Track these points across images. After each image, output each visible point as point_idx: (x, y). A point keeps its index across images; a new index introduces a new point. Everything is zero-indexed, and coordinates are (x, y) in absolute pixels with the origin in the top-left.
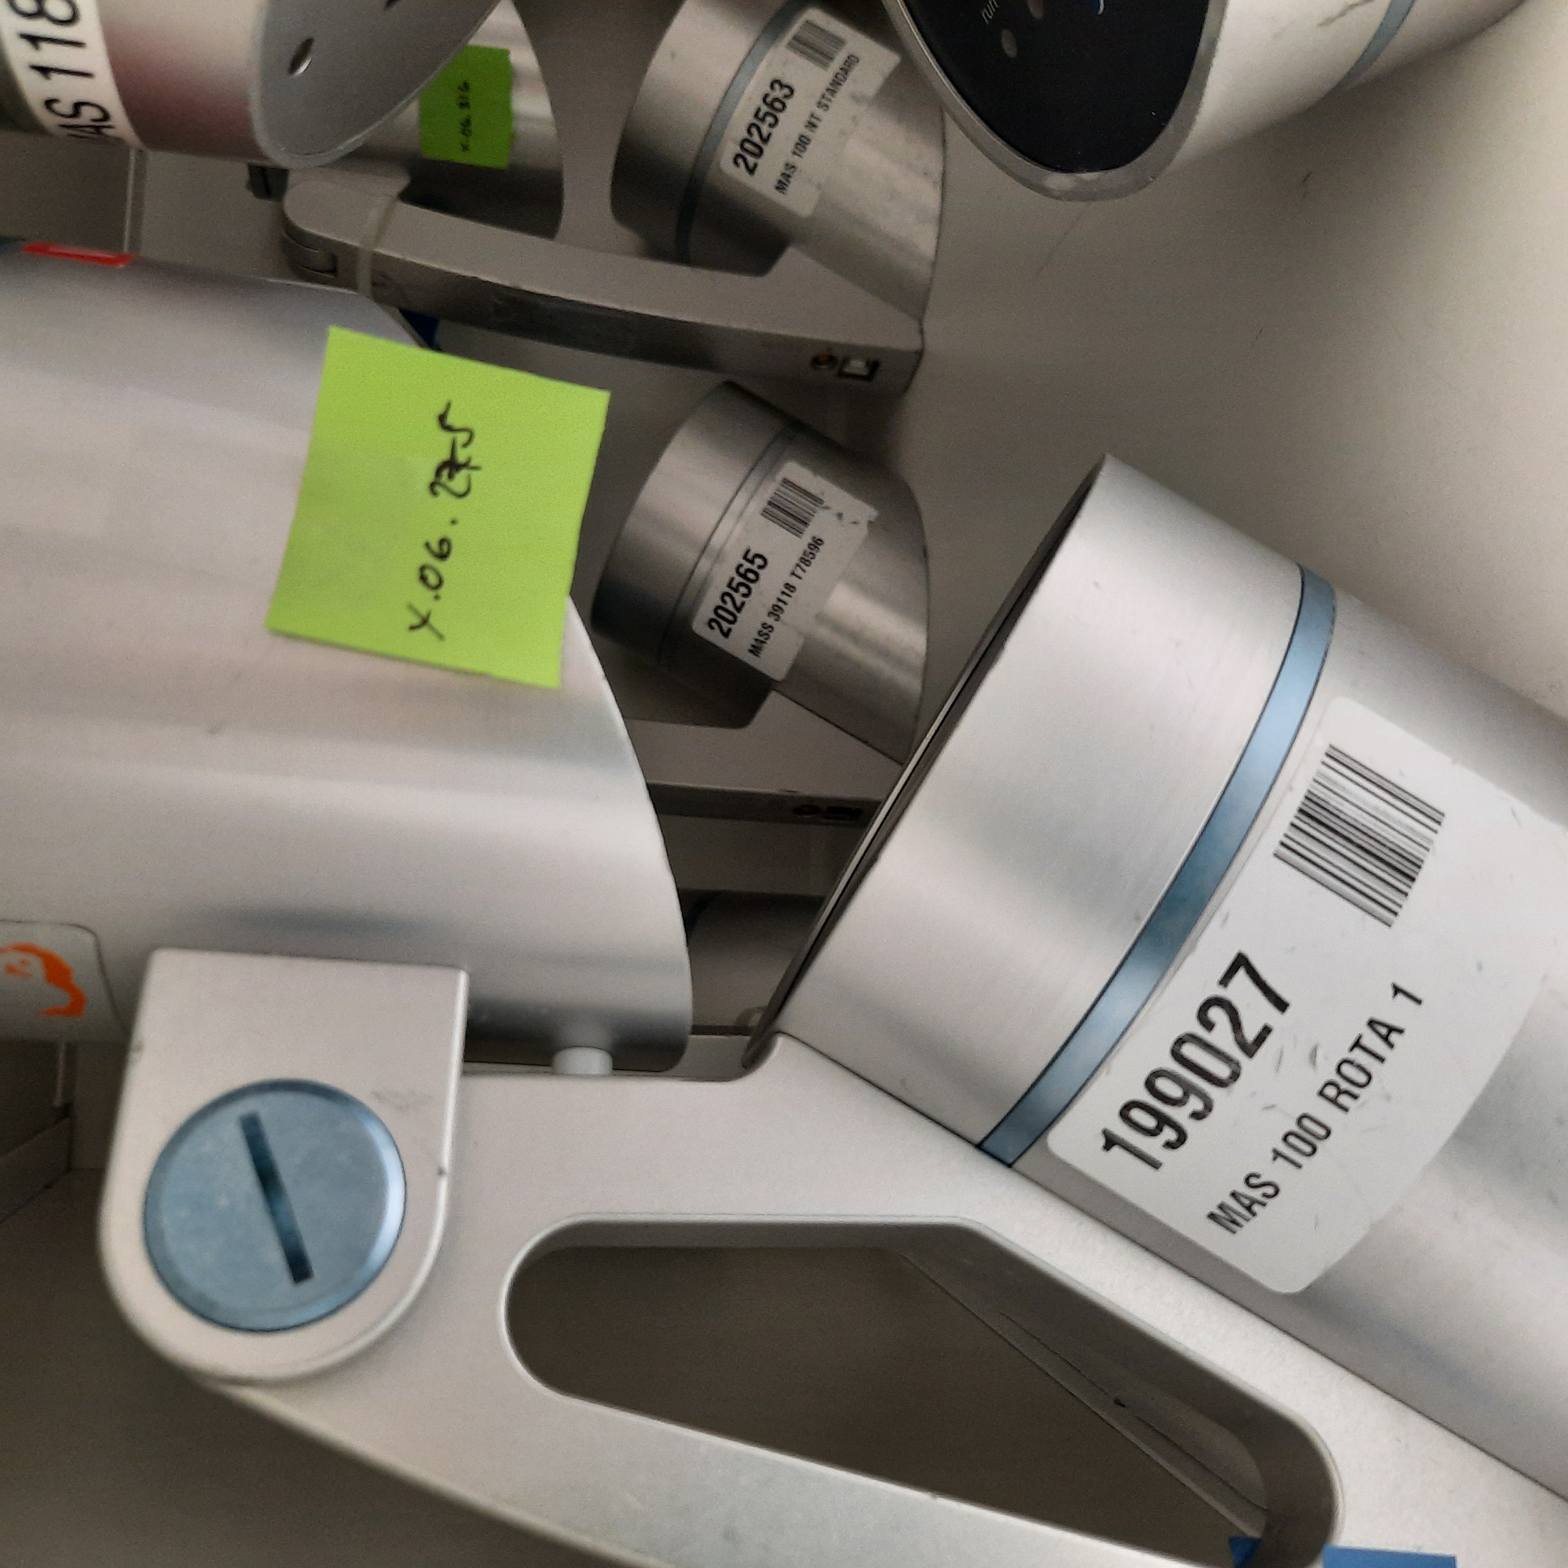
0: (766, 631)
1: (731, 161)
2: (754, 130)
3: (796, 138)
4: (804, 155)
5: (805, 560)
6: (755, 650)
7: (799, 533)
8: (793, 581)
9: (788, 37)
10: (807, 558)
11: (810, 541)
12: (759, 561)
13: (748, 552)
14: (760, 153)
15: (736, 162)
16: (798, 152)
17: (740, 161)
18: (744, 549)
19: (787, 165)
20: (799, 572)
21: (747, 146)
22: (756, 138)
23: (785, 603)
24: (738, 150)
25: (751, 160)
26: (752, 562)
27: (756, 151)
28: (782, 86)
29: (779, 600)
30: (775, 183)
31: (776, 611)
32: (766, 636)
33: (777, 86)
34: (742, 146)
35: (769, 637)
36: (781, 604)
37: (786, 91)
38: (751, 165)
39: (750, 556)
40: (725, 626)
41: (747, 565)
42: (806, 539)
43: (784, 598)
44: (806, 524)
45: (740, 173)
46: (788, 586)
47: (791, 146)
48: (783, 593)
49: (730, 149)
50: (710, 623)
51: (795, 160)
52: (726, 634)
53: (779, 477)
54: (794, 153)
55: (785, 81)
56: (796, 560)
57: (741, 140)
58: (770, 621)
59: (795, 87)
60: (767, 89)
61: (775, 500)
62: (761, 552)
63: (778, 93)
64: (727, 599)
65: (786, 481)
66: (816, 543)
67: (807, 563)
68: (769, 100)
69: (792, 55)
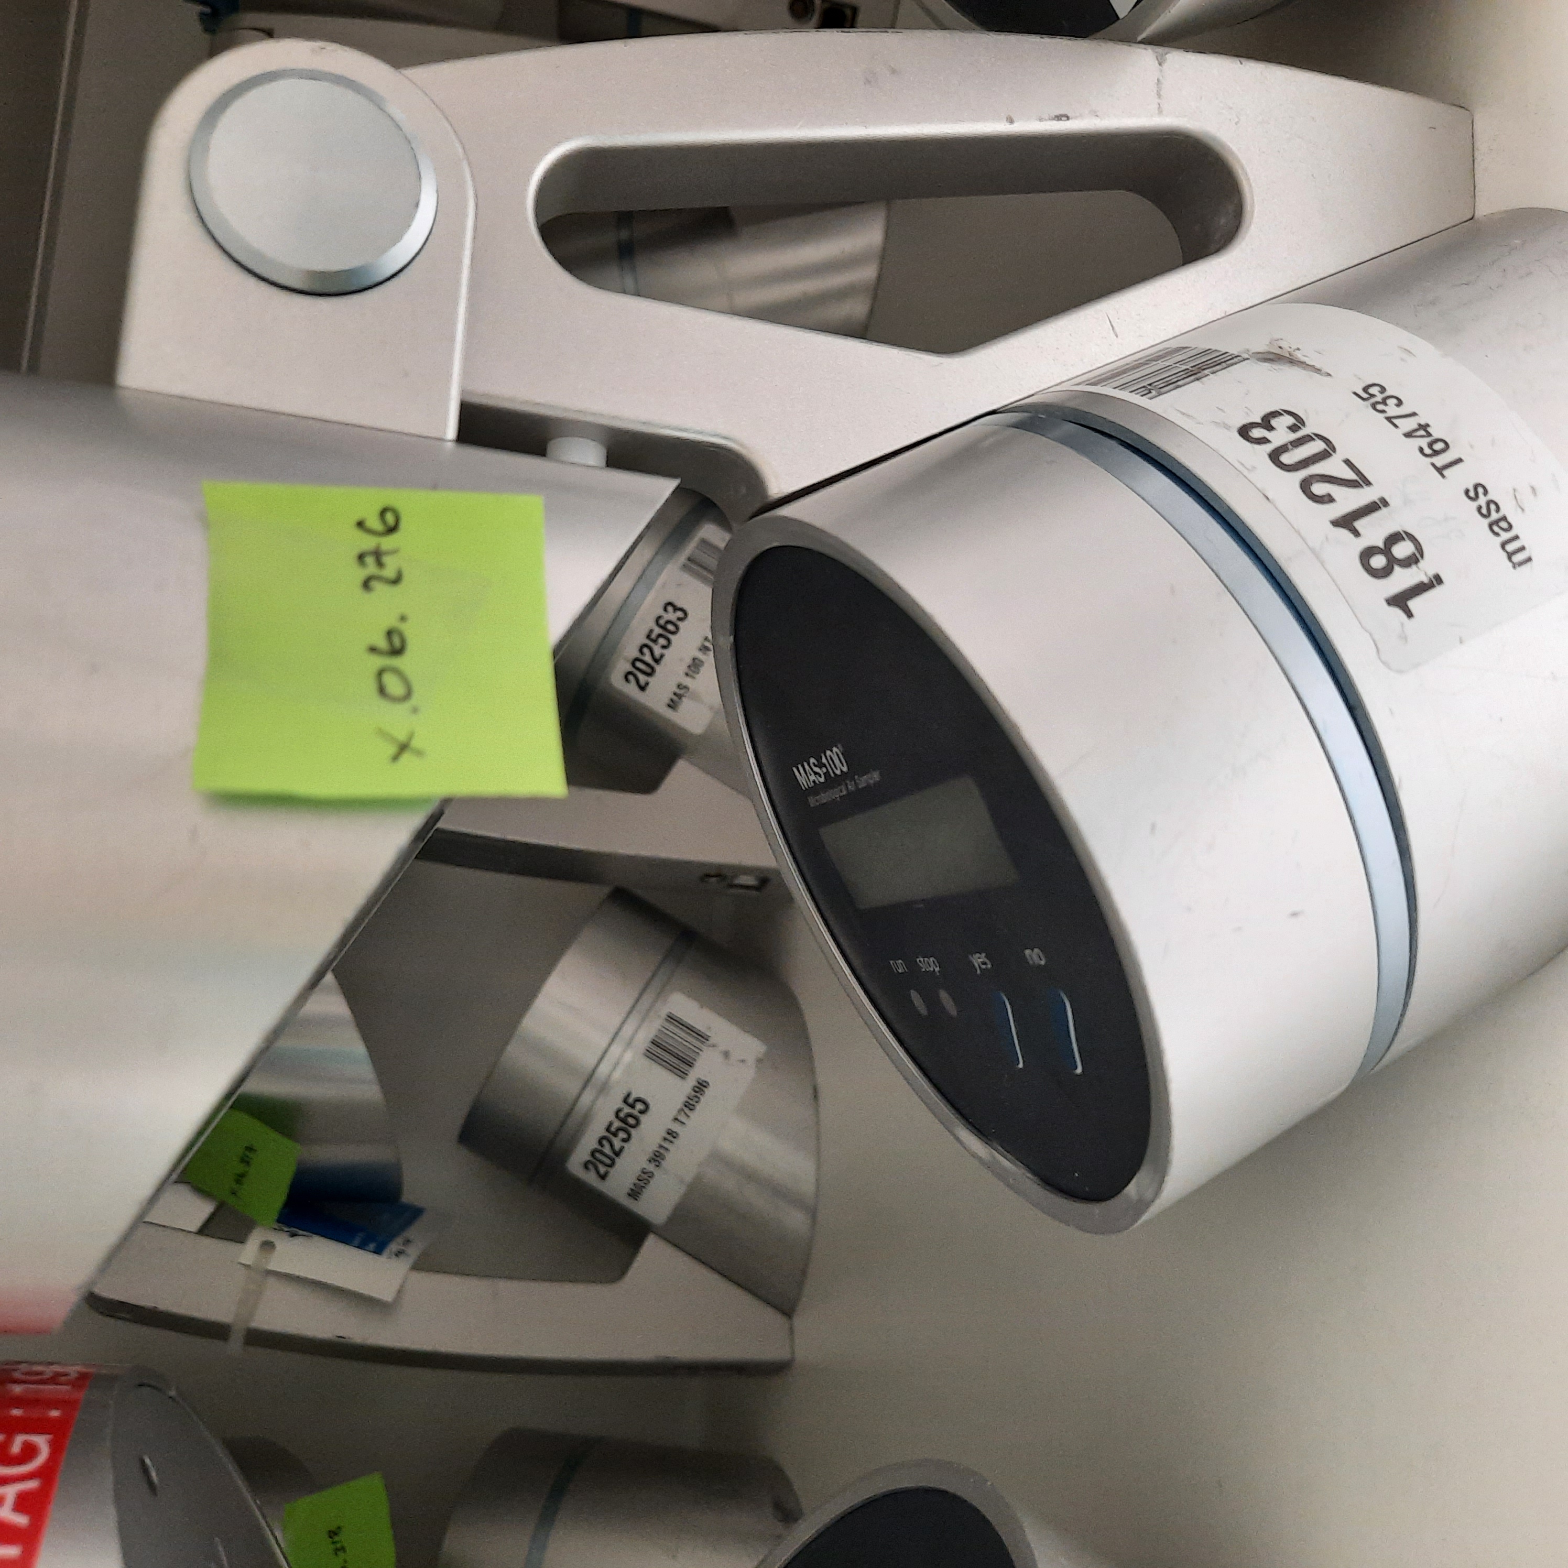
0: (644, 1179)
1: (622, 674)
2: (646, 650)
3: (688, 661)
4: (697, 676)
5: (689, 1106)
6: (634, 1194)
7: (683, 1075)
8: (676, 1127)
9: (682, 558)
10: (691, 1102)
11: (695, 1083)
12: (639, 1106)
13: (629, 1095)
14: (651, 673)
15: (627, 680)
16: (690, 673)
17: (631, 677)
18: (625, 1092)
19: (679, 686)
20: (682, 1118)
21: (639, 664)
22: (648, 658)
23: (667, 1149)
24: (629, 668)
25: (642, 678)
26: (633, 1106)
27: (648, 670)
28: (676, 609)
29: (661, 1146)
30: (667, 701)
31: (657, 1158)
32: (645, 1181)
33: (670, 609)
34: (633, 665)
35: (649, 1182)
36: (662, 1151)
37: (680, 614)
38: (642, 682)
39: (631, 1100)
40: (602, 1169)
41: (627, 1110)
42: (691, 1082)
43: (666, 1145)
44: (690, 1065)
45: (631, 690)
46: (670, 1132)
47: (683, 668)
48: (665, 1139)
49: (623, 666)
50: (586, 1166)
51: (687, 681)
52: (603, 1177)
53: (664, 1013)
54: (687, 674)
55: (679, 604)
56: (679, 1105)
57: (634, 658)
58: (651, 1167)
59: (689, 612)
60: (660, 612)
61: (660, 1038)
62: (642, 1096)
63: (671, 616)
64: (605, 1142)
65: (671, 1018)
66: (701, 1087)
67: (691, 1107)
68: (662, 622)
69: (686, 577)
